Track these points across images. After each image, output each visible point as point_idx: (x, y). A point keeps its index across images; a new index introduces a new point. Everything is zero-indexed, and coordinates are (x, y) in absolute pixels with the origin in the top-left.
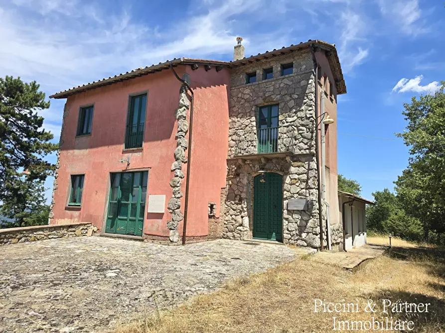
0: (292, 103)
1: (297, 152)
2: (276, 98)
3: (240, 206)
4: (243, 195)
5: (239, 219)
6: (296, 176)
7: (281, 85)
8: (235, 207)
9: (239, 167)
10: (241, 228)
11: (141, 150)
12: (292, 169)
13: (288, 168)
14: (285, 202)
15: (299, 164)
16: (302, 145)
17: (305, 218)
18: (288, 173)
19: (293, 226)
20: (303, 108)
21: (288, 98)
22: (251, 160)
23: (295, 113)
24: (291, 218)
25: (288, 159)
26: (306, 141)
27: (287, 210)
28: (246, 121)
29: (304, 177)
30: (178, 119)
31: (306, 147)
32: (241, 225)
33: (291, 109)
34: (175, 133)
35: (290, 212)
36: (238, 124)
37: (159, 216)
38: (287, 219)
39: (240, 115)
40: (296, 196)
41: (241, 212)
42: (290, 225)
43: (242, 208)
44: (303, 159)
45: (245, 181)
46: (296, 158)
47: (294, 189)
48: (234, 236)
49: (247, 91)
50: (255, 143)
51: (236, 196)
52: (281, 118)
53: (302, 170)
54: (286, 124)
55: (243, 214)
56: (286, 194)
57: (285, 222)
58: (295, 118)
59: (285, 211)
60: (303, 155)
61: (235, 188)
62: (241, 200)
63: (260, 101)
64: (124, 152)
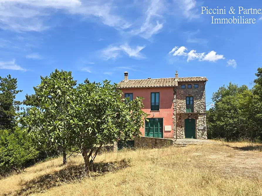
0: (198, 98)
1: (201, 112)
2: (193, 95)
3: (181, 129)
4: (182, 125)
5: (181, 132)
6: (200, 120)
7: (195, 91)
8: (180, 129)
9: (180, 116)
10: (182, 135)
11: (159, 112)
12: (199, 118)
13: (198, 117)
14: (197, 127)
15: (201, 116)
16: (202, 110)
17: (203, 131)
18: (198, 119)
19: (200, 134)
20: (202, 99)
21: (197, 96)
22: (185, 114)
23: (200, 100)
24: (199, 132)
25: (198, 115)
26: (203, 109)
27: (198, 129)
28: (182, 101)
29: (203, 120)
30: (174, 103)
31: (203, 111)
32: (182, 134)
33: (198, 99)
34: (173, 107)
35: (199, 130)
36: (179, 102)
37: (170, 132)
38: (198, 132)
39: (180, 99)
40: (200, 125)
41: (182, 131)
42: (199, 134)
43: (182, 129)
44: (202, 115)
45: (183, 121)
46: (200, 114)
47: (200, 123)
48: (180, 138)
49: (182, 91)
50: (186, 109)
51: (180, 126)
52: (195, 101)
53: (202, 118)
54: (197, 104)
55: (183, 131)
56: (197, 125)
57: (197, 133)
58: (200, 102)
59: (197, 130)
60: (202, 114)
61: (179, 123)
62: (182, 127)
63: (187, 95)
64: (150, 112)
